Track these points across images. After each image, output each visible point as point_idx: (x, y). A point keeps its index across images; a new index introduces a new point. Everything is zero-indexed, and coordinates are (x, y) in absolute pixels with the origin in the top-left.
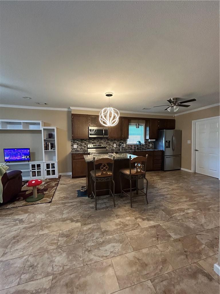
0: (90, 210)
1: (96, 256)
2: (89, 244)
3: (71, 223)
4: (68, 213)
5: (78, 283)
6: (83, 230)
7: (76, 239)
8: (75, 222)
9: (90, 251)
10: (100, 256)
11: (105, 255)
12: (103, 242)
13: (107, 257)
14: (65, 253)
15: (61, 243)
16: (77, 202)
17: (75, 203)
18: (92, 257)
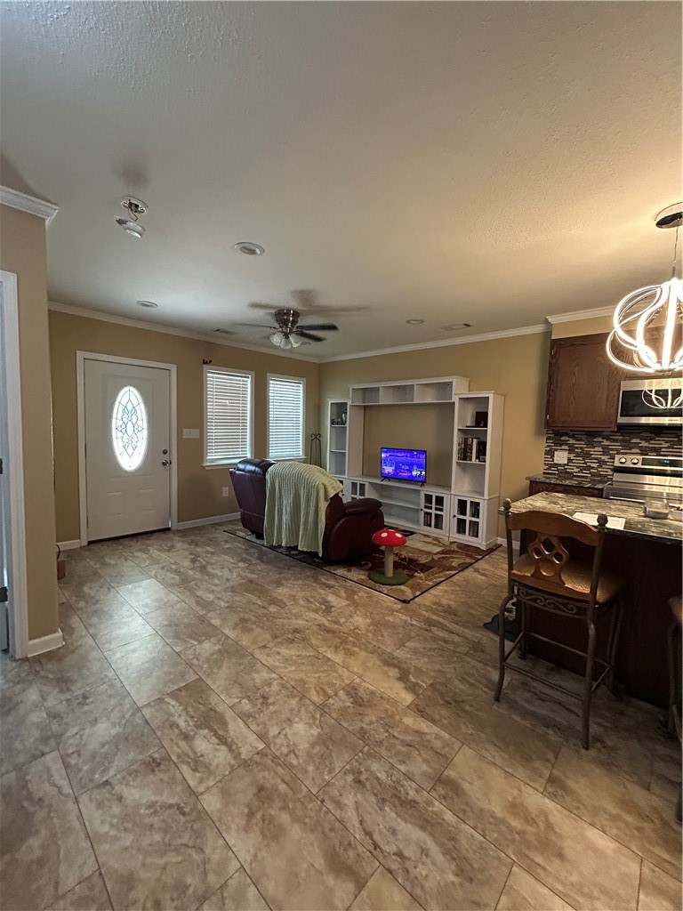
0: (478, 688)
1: (357, 809)
2: (375, 766)
3: (394, 680)
4: (415, 652)
5: (272, 812)
6: (401, 721)
7: (363, 725)
8: (403, 685)
9: (360, 782)
10: (364, 824)
11: (376, 837)
12: (413, 804)
13: (375, 849)
14: (319, 730)
15: (333, 704)
16: (466, 638)
17: (457, 639)
18: (349, 800)
